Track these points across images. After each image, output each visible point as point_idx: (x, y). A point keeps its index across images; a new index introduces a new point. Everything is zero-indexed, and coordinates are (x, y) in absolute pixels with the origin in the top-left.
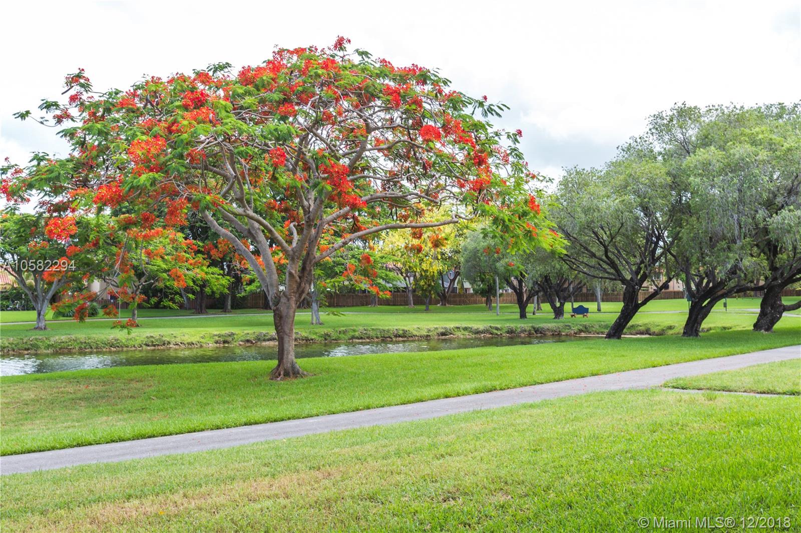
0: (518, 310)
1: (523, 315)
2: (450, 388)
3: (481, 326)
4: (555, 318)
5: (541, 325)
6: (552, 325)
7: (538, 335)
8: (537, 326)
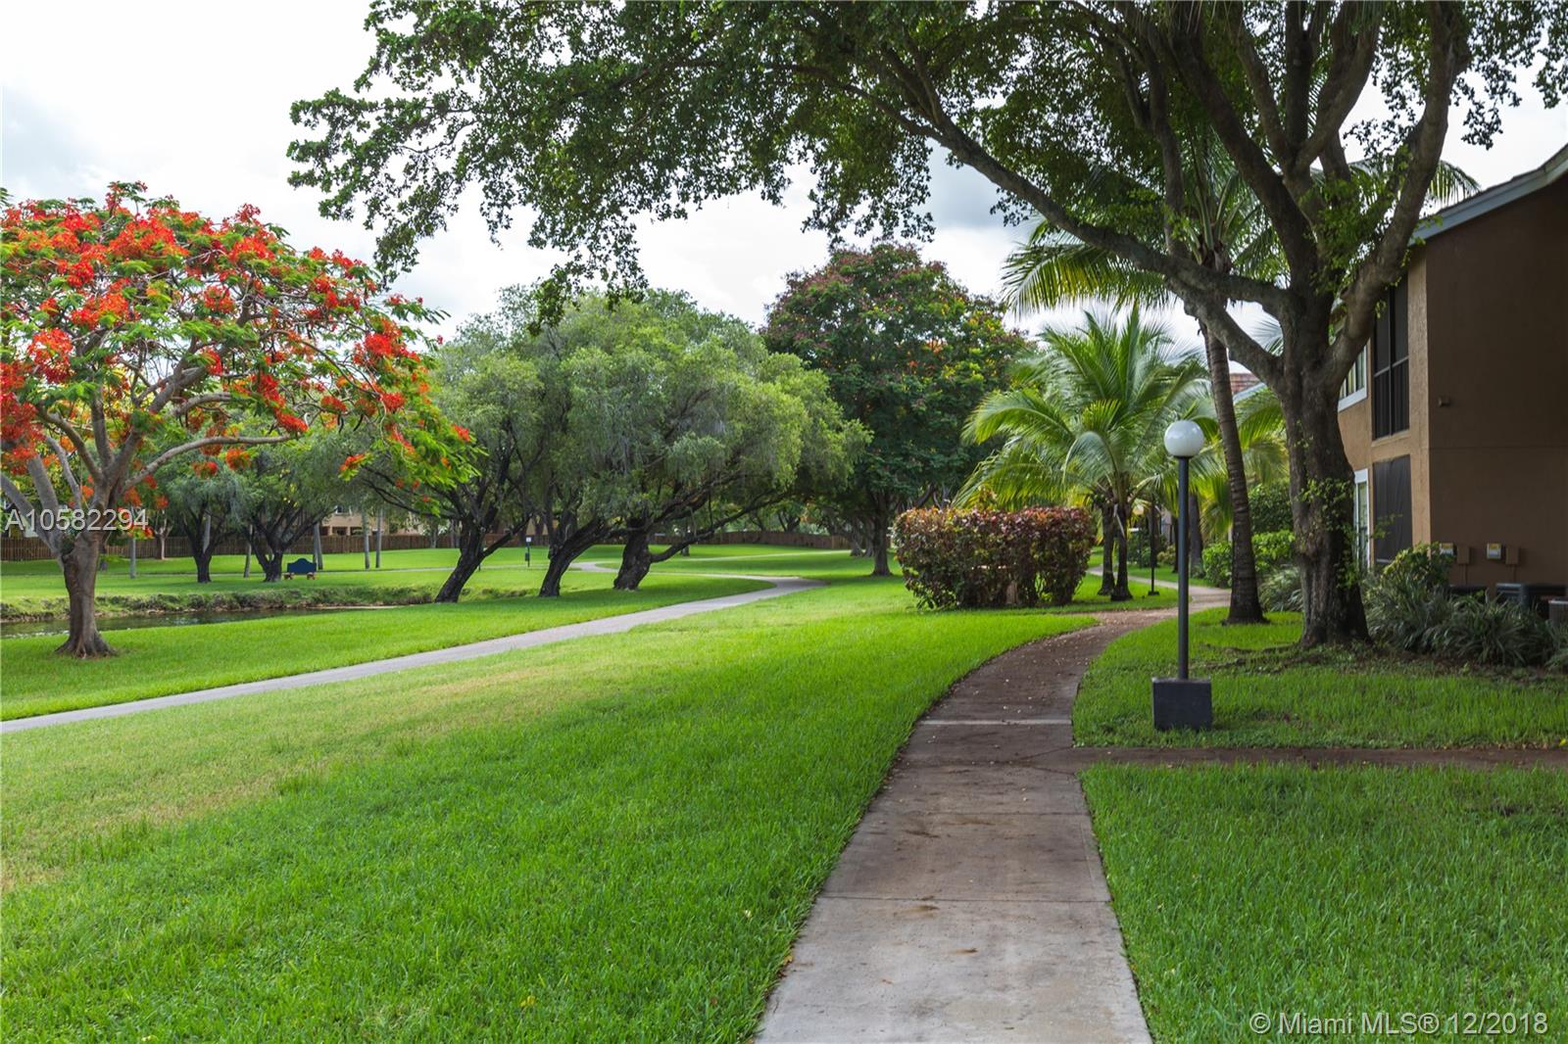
0: (194, 567)
1: (203, 576)
2: (359, 654)
3: (144, 595)
4: (267, 580)
5: (251, 592)
6: (267, 592)
7: (244, 607)
8: (242, 593)
